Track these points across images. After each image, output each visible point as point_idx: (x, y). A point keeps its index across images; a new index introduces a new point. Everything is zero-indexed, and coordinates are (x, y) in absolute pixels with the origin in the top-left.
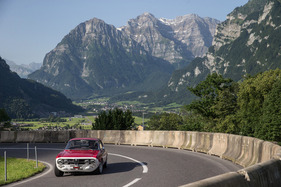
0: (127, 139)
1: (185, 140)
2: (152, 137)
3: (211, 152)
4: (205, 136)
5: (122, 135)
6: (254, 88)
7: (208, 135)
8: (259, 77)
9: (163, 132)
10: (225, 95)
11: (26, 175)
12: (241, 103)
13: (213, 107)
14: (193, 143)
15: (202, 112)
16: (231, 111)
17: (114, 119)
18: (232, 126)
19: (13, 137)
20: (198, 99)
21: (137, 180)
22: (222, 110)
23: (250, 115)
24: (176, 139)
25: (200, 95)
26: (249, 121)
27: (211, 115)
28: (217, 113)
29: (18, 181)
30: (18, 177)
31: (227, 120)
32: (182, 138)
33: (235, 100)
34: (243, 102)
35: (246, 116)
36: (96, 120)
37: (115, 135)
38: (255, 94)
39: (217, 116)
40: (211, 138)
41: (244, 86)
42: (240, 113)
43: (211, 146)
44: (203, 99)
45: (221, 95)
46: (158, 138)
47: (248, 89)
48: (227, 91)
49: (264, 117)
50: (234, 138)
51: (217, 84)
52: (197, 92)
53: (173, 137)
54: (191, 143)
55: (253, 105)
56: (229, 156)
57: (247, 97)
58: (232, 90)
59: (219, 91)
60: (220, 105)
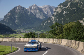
1: (54, 41)
2: (43, 40)
3: (62, 44)
4: (60, 40)
6: (68, 27)
8: (69, 24)
9: (47, 39)
13: (56, 32)
14: (56, 42)
15: (53, 33)
16: (61, 33)
22: (59, 32)
23: (67, 34)
24: (51, 41)
27: (55, 34)
32: (53, 40)
33: (62, 30)
34: (65, 30)
38: (68, 28)
43: (61, 43)
45: (58, 29)
46: (45, 40)
47: (66, 27)
48: (60, 27)
49: (71, 35)
51: (57, 25)
52: (52, 28)
53: (50, 40)
55: (68, 31)
58: (61, 27)
59: (58, 27)
60: (58, 31)
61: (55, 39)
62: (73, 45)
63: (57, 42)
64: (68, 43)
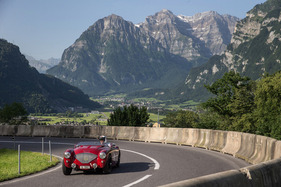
0: (141, 135)
1: (199, 138)
2: (166, 134)
3: (224, 150)
4: (219, 134)
5: (137, 131)
6: (272, 87)
7: (222, 133)
8: (277, 75)
9: (177, 129)
10: (242, 93)
11: (39, 169)
12: (259, 102)
13: (229, 105)
14: (207, 141)
15: (218, 110)
16: (248, 109)
17: (129, 116)
18: (248, 124)
19: (30, 131)
20: (215, 96)
21: (148, 176)
22: (238, 108)
23: (267, 114)
24: (190, 137)
25: (216, 93)
26: (266, 120)
27: (227, 113)
28: (233, 111)
29: (31, 174)
30: (31, 170)
31: (243, 119)
32: (196, 135)
33: (252, 98)
34: (260, 101)
35: (263, 115)
36: (112, 116)
37: (129, 131)
38: (273, 93)
39: (234, 115)
40: (225, 136)
41: (261, 85)
42: (257, 112)
44: (220, 97)
45: (238, 94)
46: (172, 135)
48: (244, 89)
50: (247, 137)
51: (235, 82)
52: (214, 90)
53: (187, 134)
54: (204, 141)
55: (271, 104)
56: (242, 155)
57: (264, 95)
58: (249, 88)
59: (236, 90)
60: (236, 103)
61: (203, 131)
62: (259, 155)
63: (209, 144)
64: (244, 148)
